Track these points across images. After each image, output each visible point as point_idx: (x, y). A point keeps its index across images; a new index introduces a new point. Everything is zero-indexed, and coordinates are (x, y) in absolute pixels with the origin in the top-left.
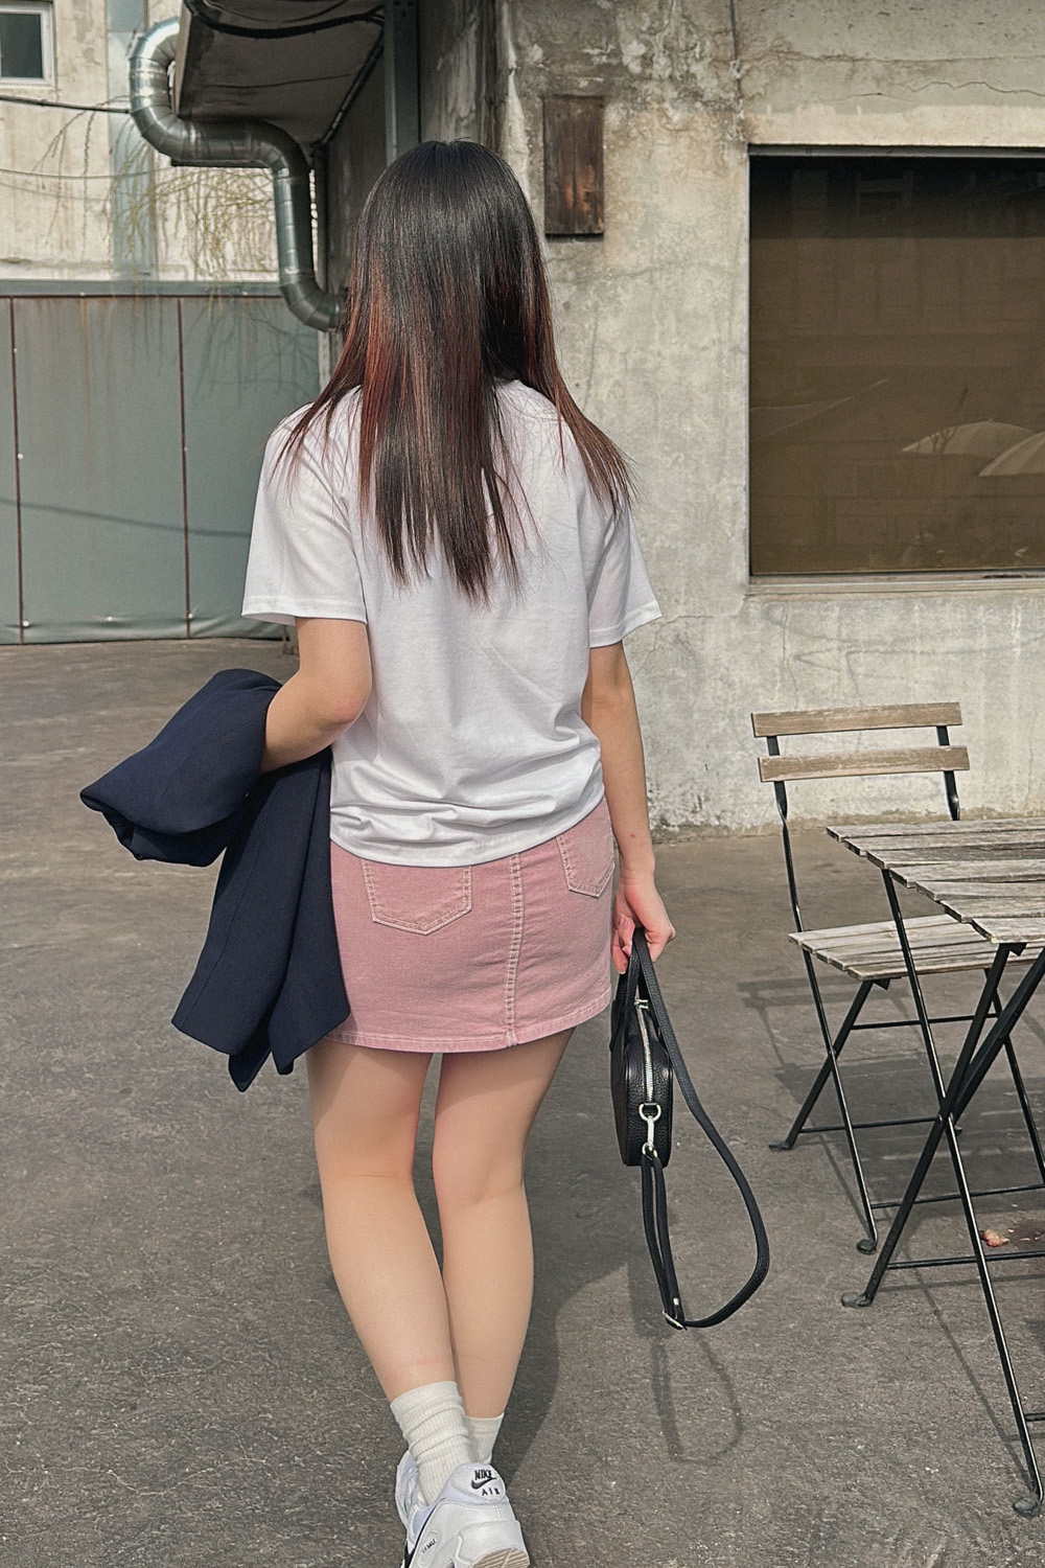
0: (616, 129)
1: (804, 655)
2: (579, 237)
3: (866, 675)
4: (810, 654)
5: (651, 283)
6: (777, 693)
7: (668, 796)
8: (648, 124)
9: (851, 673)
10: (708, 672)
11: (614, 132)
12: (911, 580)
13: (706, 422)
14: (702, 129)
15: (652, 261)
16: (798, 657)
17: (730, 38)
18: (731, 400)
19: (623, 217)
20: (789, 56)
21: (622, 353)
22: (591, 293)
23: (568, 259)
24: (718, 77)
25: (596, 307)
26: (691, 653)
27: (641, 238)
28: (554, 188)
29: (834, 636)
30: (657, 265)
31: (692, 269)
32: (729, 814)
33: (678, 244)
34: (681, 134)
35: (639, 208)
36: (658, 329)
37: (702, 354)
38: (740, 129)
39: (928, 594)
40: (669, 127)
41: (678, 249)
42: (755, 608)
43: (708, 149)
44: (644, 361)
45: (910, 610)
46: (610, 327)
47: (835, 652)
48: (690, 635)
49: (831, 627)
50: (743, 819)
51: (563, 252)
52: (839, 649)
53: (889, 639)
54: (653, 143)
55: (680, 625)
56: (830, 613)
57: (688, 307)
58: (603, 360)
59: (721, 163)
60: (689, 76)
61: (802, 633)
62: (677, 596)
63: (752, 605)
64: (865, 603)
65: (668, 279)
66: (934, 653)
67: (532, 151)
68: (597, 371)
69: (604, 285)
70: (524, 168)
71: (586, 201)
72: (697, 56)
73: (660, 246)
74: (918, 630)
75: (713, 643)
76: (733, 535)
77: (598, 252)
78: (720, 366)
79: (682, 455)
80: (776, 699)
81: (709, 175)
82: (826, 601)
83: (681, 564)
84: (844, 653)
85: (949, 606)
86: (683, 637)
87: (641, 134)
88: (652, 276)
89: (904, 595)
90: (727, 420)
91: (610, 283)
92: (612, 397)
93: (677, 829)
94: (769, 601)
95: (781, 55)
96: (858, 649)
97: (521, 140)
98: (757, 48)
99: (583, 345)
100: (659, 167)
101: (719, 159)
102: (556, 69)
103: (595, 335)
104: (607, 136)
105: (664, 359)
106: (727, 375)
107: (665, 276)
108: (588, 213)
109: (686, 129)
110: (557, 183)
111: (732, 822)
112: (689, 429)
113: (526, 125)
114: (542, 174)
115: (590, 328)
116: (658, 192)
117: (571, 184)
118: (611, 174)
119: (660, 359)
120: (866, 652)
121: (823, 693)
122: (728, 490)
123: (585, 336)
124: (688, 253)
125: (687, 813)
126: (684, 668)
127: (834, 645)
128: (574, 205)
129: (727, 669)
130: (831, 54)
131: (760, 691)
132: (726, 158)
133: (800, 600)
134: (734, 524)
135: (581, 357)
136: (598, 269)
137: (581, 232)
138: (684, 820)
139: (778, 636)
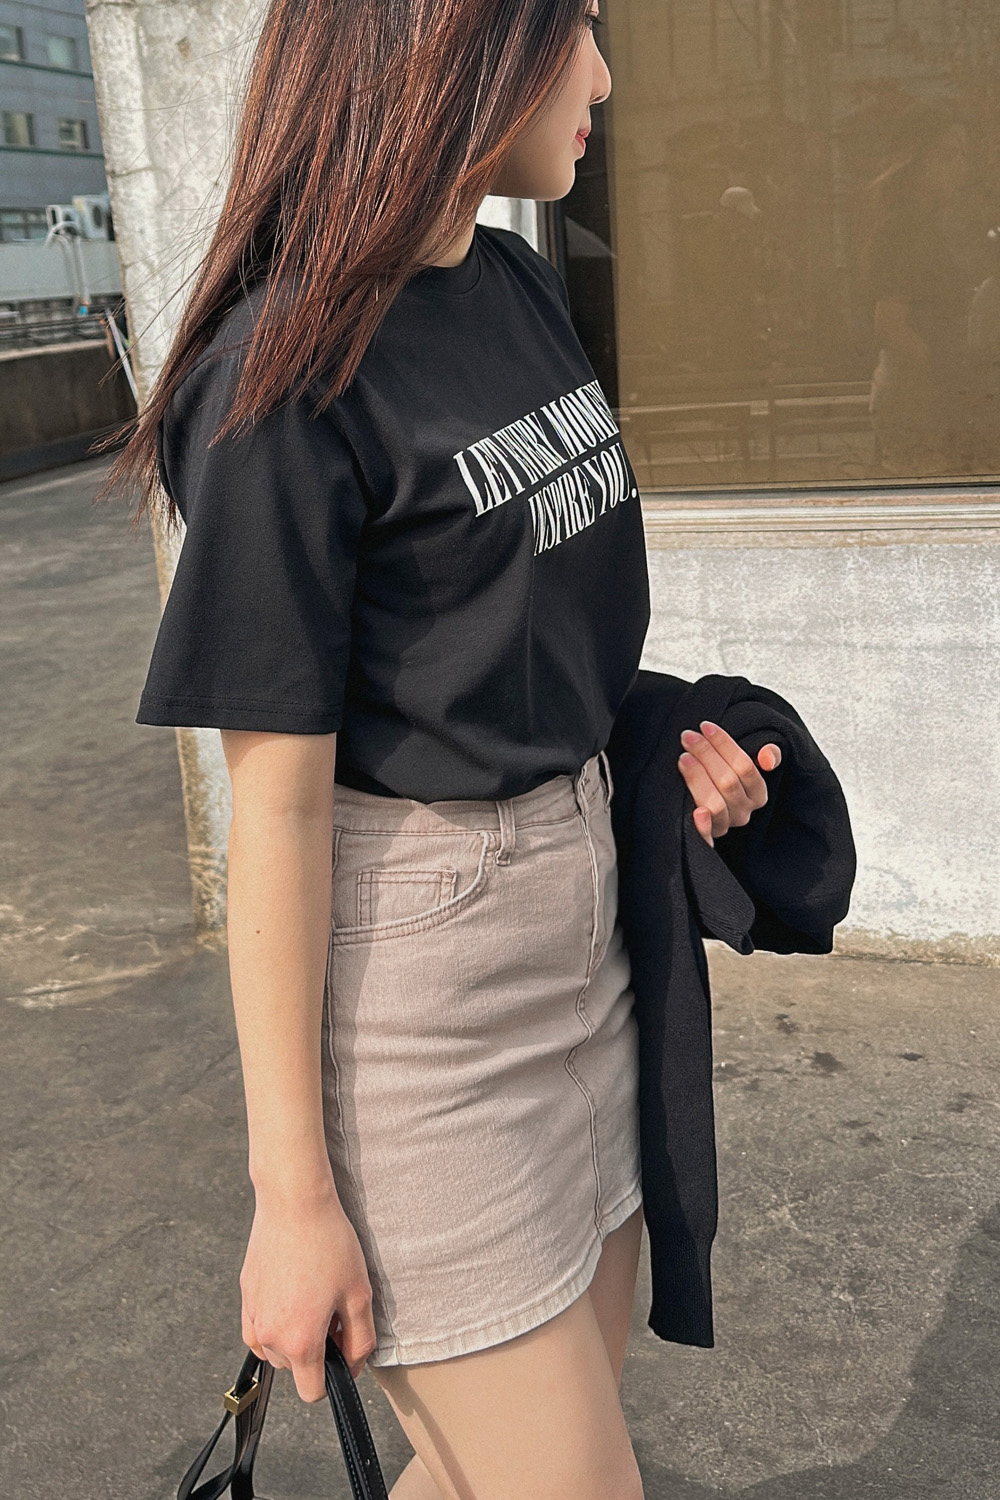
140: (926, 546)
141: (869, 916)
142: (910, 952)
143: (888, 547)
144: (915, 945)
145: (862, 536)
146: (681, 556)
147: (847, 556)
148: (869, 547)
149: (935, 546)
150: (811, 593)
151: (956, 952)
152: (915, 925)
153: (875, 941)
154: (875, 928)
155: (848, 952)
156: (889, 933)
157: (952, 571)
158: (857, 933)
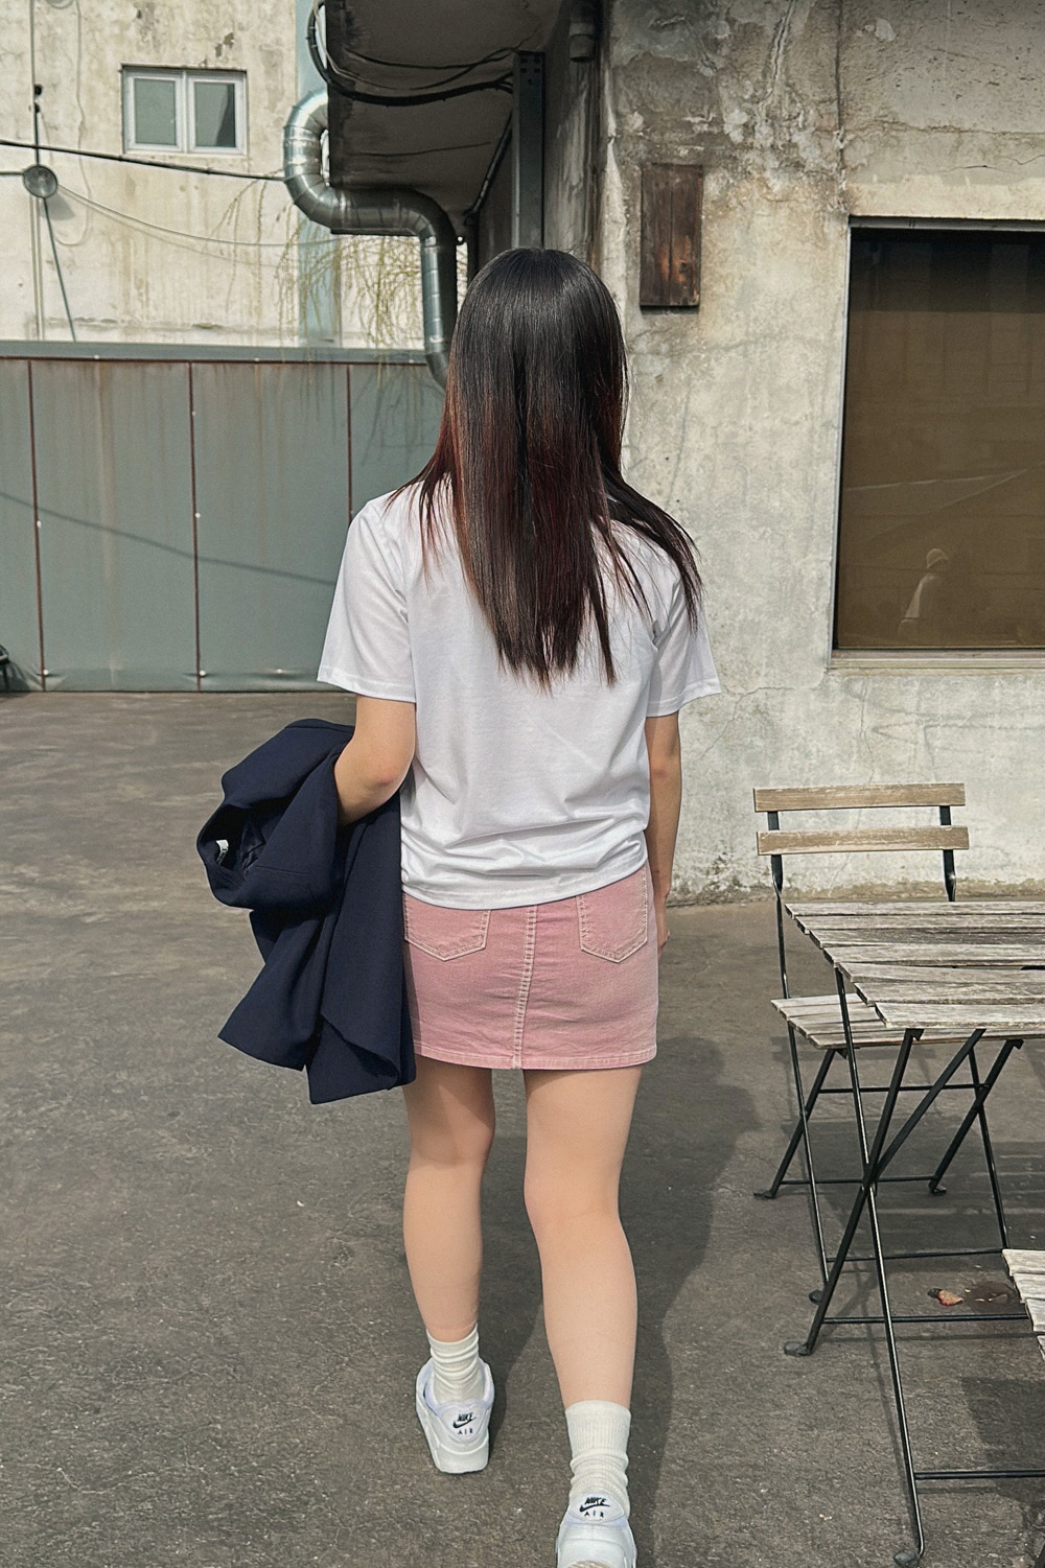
0: (715, 198)
1: (882, 727)
2: (674, 309)
3: (944, 749)
4: (887, 726)
5: (745, 356)
6: (853, 764)
7: (741, 859)
8: (747, 195)
9: (928, 745)
10: (785, 742)
11: (713, 202)
12: (996, 656)
13: (794, 497)
14: (802, 199)
15: (747, 334)
16: (875, 730)
17: (834, 107)
18: (822, 475)
19: (719, 289)
20: (895, 126)
21: (713, 428)
22: (684, 366)
23: (661, 332)
24: (820, 146)
25: (689, 379)
26: (771, 723)
27: (737, 310)
28: (650, 258)
29: (913, 710)
30: (752, 339)
31: (788, 342)
32: (801, 877)
33: (773, 318)
34: (782, 204)
35: (736, 280)
36: (750, 403)
37: (794, 428)
38: (841, 200)
39: (1009, 671)
40: (769, 197)
41: (774, 322)
42: (835, 683)
43: (808, 220)
44: (735, 435)
45: (990, 686)
46: (702, 401)
47: (913, 726)
48: (769, 707)
49: (910, 702)
50: (814, 883)
51: (657, 324)
52: (917, 723)
53: (969, 714)
54: (753, 213)
55: (760, 695)
56: (909, 687)
57: (782, 382)
58: (693, 434)
59: (821, 235)
60: (791, 145)
61: (881, 706)
62: (758, 668)
63: (832, 678)
64: (945, 678)
65: (762, 353)
66: (1012, 728)
67: (629, 221)
68: (687, 444)
69: (698, 357)
70: (621, 238)
71: (681, 272)
72: (800, 126)
73: (756, 320)
74: (997, 705)
75: (792, 714)
76: (817, 609)
77: (692, 324)
78: (811, 440)
79: (769, 529)
80: (851, 770)
81: (808, 246)
82: (907, 675)
83: (763, 638)
84: (922, 727)
85: (1030, 683)
86: (762, 708)
87: (740, 204)
88: (746, 350)
89: (985, 671)
90: (815, 496)
91: (703, 356)
92: (701, 471)
93: (749, 890)
94: (849, 674)
95: (886, 125)
96: (937, 723)
97: (619, 210)
98: (862, 118)
99: (675, 418)
100: (758, 239)
101: (819, 231)
102: (656, 137)
103: (686, 408)
104: (706, 206)
105: (756, 432)
106: (818, 450)
107: (759, 350)
108: (685, 284)
109: (786, 199)
110: (653, 254)
111: (803, 885)
112: (777, 504)
113: (624, 195)
114: (638, 245)
115: (682, 400)
116: (755, 264)
117: (668, 254)
118: (709, 245)
119: (749, 433)
120: (944, 726)
121: (900, 764)
122: (814, 565)
123: (676, 410)
124: (784, 327)
125: (760, 875)
126: (761, 737)
127: (914, 718)
128: (670, 277)
129: (805, 739)
130: (937, 126)
131: (836, 761)
132: (826, 230)
133: (880, 674)
134: (818, 600)
135: (672, 430)
136: (692, 342)
137: (676, 304)
138: (756, 881)
139: (857, 709)
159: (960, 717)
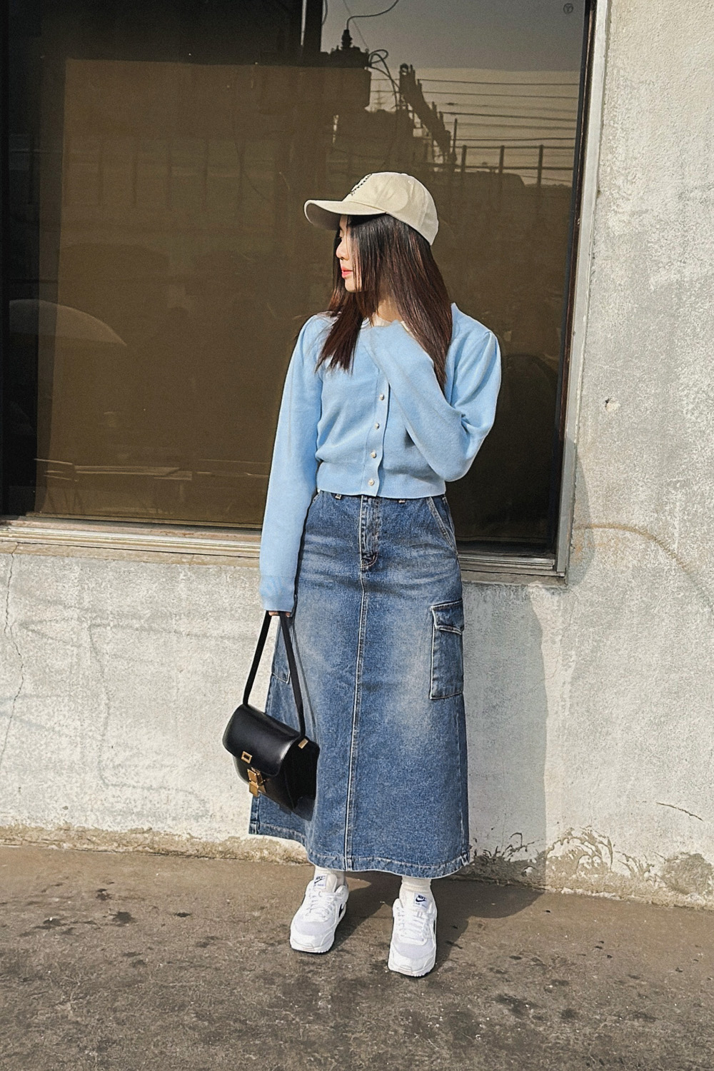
1: (33, 622)
3: (115, 656)
4: (41, 622)
16: (24, 625)
29: (74, 602)
45: (173, 578)
47: (74, 623)
52: (79, 619)
53: (148, 613)
56: (66, 572)
61: (29, 594)
66: (205, 636)
74: (184, 604)
84: (85, 625)
85: (225, 578)
89: (168, 557)
96: (105, 622)
120: (116, 627)
121: (57, 672)
127: (75, 613)
140: (233, 567)
141: (176, 825)
142: (201, 850)
143: (207, 566)
144: (205, 845)
145: (193, 558)
146: (67, 562)
147: (180, 570)
148: (196, 566)
149: (238, 568)
150: (155, 594)
151: (231, 851)
152: (206, 831)
153: (178, 842)
154: (180, 834)
155: (159, 850)
156: (188, 836)
157: (247, 585)
158: (167, 837)
159: (135, 616)
